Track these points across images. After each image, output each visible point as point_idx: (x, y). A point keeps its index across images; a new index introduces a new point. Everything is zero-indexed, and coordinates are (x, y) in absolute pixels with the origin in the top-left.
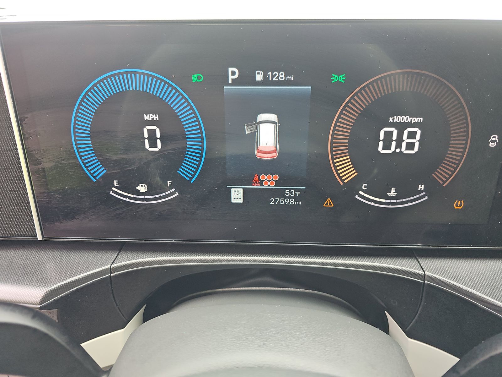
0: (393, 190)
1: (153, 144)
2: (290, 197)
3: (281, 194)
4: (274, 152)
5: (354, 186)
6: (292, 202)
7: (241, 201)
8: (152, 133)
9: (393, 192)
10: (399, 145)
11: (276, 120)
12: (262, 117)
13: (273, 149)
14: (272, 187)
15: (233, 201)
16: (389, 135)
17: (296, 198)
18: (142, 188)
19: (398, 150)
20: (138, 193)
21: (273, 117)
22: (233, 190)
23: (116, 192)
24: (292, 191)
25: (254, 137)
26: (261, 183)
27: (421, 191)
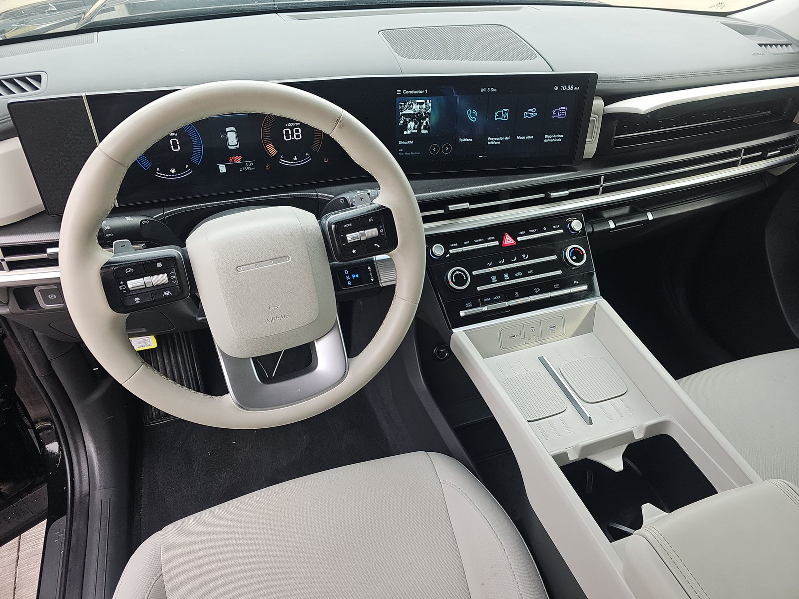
0: (295, 157)
1: (176, 147)
2: (249, 166)
3: (244, 165)
4: (237, 145)
5: (277, 157)
6: (250, 168)
7: (225, 171)
8: (174, 142)
9: (295, 158)
10: (293, 136)
11: (235, 130)
12: (227, 129)
13: (236, 143)
14: (239, 162)
15: (221, 172)
16: (287, 132)
17: (251, 166)
18: (173, 171)
19: (293, 138)
20: (171, 173)
21: (233, 129)
22: (220, 166)
23: (159, 174)
24: (249, 163)
25: (225, 140)
26: (233, 161)
27: (308, 156)
